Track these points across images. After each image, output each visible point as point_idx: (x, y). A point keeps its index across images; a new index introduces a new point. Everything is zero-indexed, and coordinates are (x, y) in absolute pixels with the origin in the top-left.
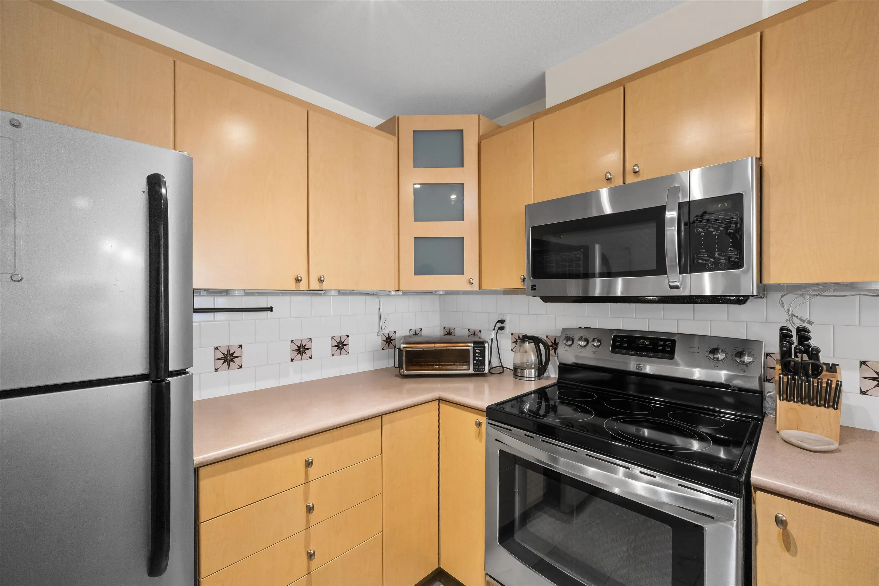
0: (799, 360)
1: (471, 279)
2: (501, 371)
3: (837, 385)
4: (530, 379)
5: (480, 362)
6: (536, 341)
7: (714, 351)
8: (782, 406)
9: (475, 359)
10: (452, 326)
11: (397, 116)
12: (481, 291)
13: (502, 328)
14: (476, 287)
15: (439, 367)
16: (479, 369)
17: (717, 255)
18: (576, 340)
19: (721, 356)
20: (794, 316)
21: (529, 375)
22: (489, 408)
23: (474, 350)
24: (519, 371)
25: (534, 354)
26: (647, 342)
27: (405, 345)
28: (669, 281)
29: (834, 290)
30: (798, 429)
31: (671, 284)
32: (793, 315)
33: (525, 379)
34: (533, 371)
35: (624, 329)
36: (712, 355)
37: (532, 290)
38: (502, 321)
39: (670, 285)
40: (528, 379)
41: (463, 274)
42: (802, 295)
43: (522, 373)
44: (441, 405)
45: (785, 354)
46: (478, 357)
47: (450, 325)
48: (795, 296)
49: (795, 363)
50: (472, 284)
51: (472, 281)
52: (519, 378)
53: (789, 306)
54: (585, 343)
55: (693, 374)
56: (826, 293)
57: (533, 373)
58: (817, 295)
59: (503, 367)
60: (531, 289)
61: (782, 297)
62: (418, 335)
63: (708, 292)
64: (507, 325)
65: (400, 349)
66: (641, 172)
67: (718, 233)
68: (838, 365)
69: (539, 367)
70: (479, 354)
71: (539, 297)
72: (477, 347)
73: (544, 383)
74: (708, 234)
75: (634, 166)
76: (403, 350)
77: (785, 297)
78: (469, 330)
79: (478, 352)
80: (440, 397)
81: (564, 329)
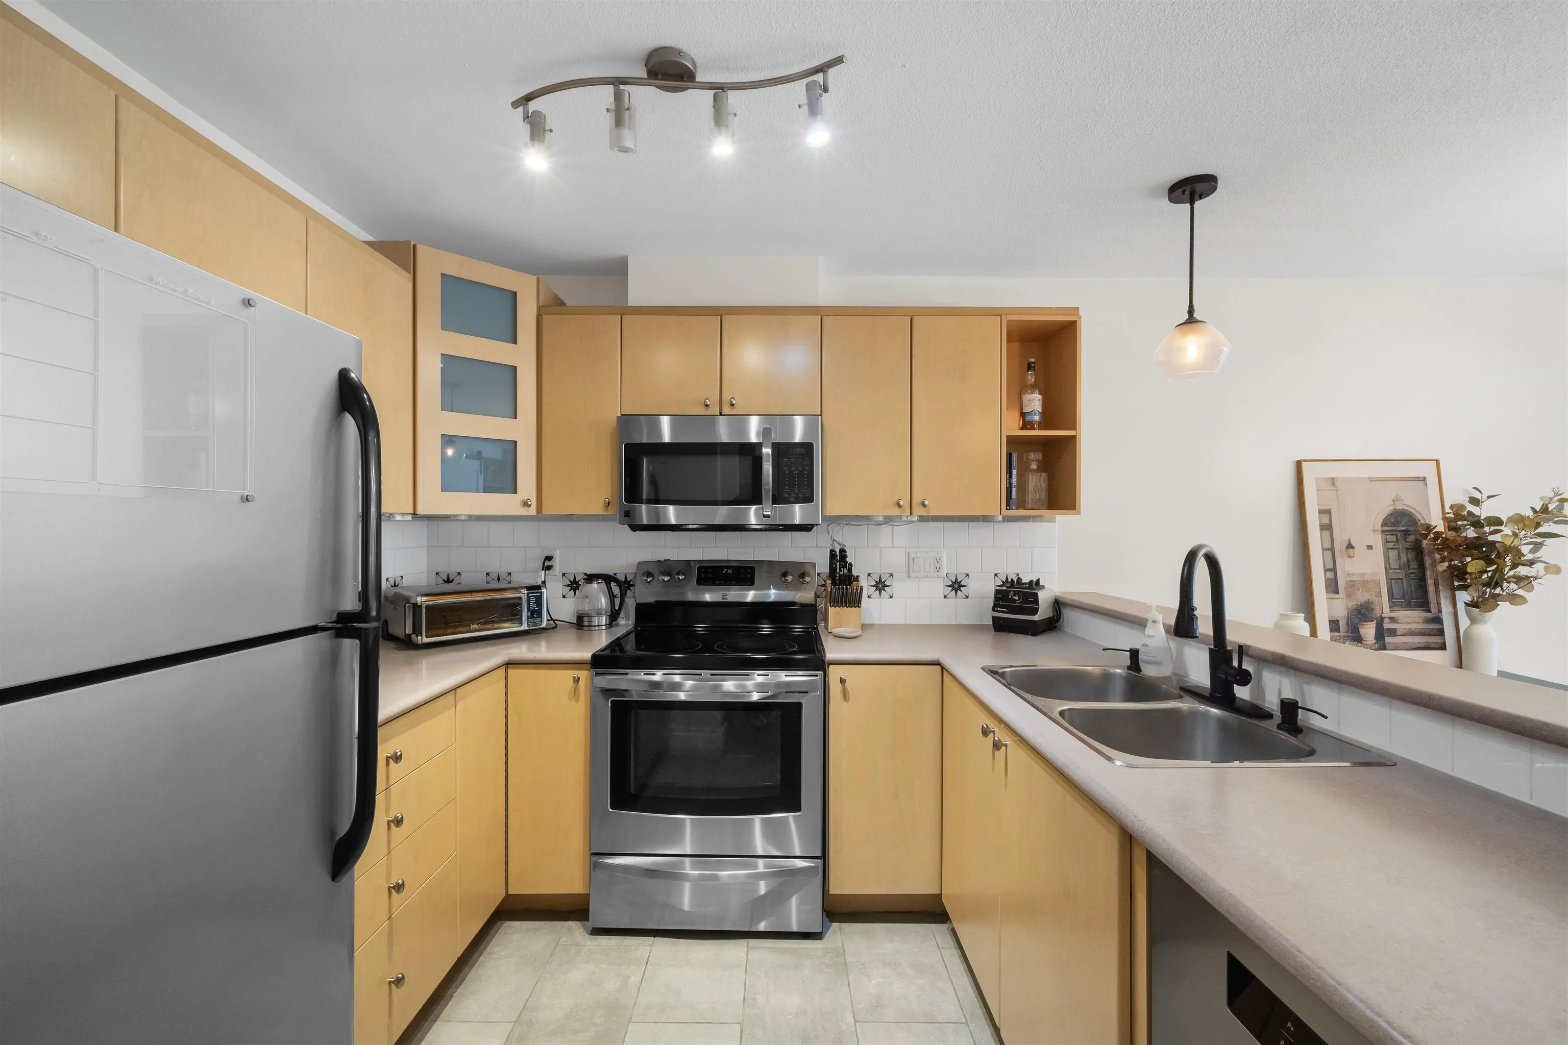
0: (842, 573)
1: (528, 500)
2: (554, 625)
3: (861, 589)
4: (600, 628)
5: (536, 614)
6: (607, 579)
7: (785, 575)
8: (832, 611)
9: (529, 610)
10: (453, 570)
11: (412, 243)
12: (540, 516)
13: (549, 568)
14: (533, 511)
15: (478, 626)
16: (534, 623)
17: (796, 490)
18: (656, 575)
19: (790, 578)
20: (836, 541)
21: (599, 623)
22: (594, 656)
23: (528, 597)
24: (586, 619)
25: (605, 597)
26: (730, 571)
27: (424, 599)
28: (763, 511)
29: (855, 521)
30: (840, 628)
31: (765, 513)
32: (834, 540)
33: (593, 628)
34: (604, 618)
35: (705, 558)
36: (784, 578)
37: (625, 516)
38: (549, 558)
39: (763, 514)
40: (597, 628)
41: (515, 491)
42: (839, 524)
43: (590, 621)
44: (509, 671)
45: (832, 570)
46: (533, 606)
47: (446, 568)
48: (835, 525)
49: (840, 576)
50: (530, 506)
51: (530, 503)
52: (586, 628)
53: (832, 534)
54: (669, 578)
55: (769, 595)
56: (852, 523)
57: (604, 620)
58: (848, 524)
59: (554, 621)
60: (623, 515)
61: (828, 526)
62: (397, 586)
63: (797, 521)
64: (557, 563)
65: (416, 603)
66: (736, 405)
67: (797, 472)
68: (859, 576)
69: (612, 611)
70: (534, 603)
71: (627, 526)
72: (531, 593)
73: (619, 632)
74: (791, 473)
75: (731, 398)
76: (421, 606)
77: (830, 526)
78: (488, 574)
79: (533, 600)
80: (509, 660)
81: (640, 564)
